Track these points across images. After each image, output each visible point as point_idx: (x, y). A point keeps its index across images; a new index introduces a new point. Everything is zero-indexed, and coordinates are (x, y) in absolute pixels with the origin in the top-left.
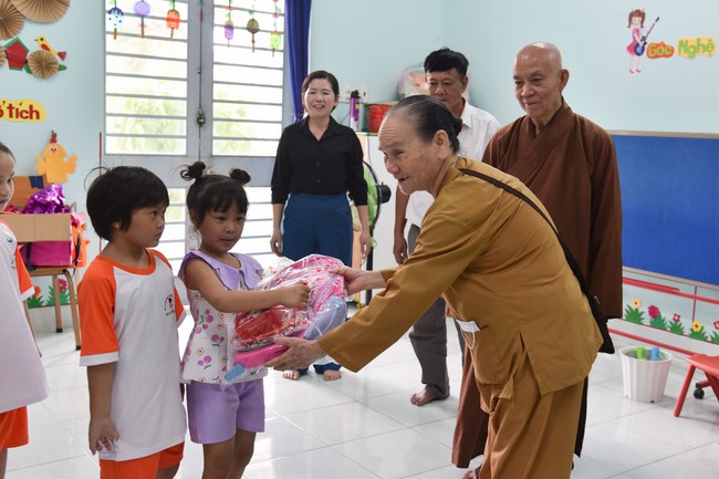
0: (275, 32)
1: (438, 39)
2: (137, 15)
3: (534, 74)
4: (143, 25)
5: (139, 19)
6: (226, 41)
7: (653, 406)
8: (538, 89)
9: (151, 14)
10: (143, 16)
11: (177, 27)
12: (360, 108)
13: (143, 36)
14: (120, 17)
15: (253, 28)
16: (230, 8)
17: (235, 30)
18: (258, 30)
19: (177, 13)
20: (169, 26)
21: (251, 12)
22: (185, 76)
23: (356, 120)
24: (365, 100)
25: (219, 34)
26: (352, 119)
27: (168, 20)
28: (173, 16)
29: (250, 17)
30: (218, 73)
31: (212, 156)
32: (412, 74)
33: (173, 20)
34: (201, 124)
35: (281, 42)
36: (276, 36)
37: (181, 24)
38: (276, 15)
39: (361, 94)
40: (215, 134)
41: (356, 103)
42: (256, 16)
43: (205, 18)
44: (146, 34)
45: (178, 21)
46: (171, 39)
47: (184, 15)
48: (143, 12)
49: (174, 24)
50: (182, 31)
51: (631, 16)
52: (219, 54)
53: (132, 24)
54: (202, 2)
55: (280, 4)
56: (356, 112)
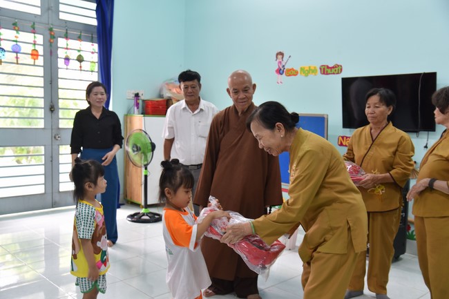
0: (93, 62)
1: (181, 66)
2: (14, 52)
4: (17, 58)
5: (15, 54)
6: (65, 67)
9: (22, 51)
10: (17, 53)
11: (37, 59)
12: (140, 102)
13: (17, 63)
14: (3, 53)
15: (80, 59)
16: (67, 49)
17: (70, 61)
18: (83, 61)
19: (37, 51)
20: (33, 58)
21: (79, 51)
22: (43, 85)
23: (138, 108)
24: (143, 97)
25: (61, 63)
26: (136, 108)
27: (32, 55)
28: (35, 53)
29: (79, 54)
30: (61, 83)
31: (59, 128)
32: (167, 84)
33: (35, 55)
34: (52, 111)
35: (96, 67)
36: (93, 64)
37: (39, 57)
38: (93, 53)
39: (140, 95)
40: (60, 116)
41: (137, 99)
42: (82, 53)
43: (53, 53)
44: (19, 62)
45: (38, 55)
46: (34, 65)
47: (41, 52)
48: (17, 50)
49: (35, 57)
50: (40, 61)
51: (277, 54)
52: (61, 73)
53: (10, 57)
54: (51, 45)
55: (96, 47)
56: (137, 105)
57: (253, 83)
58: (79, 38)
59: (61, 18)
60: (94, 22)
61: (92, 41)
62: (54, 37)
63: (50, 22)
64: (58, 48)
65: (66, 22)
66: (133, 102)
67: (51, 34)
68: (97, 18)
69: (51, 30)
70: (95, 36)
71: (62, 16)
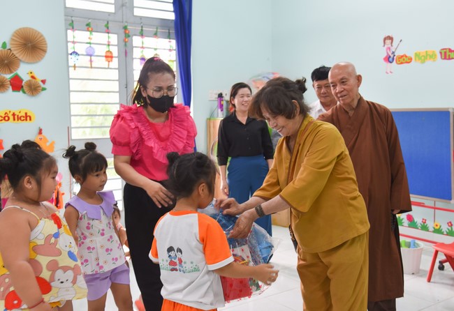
0: (171, 60)
2: (88, 55)
3: (342, 79)
4: (91, 61)
5: (89, 57)
7: (413, 276)
8: (345, 87)
9: (95, 54)
10: (91, 56)
11: (112, 61)
12: (224, 103)
13: (91, 67)
14: (77, 57)
16: (142, 47)
19: (111, 52)
20: (107, 60)
21: (155, 49)
22: (118, 90)
23: (222, 110)
25: (136, 64)
26: (219, 110)
27: (106, 57)
28: (109, 54)
29: (155, 52)
32: (254, 81)
33: (109, 57)
36: (171, 63)
37: (114, 59)
38: (170, 50)
39: (224, 95)
41: (221, 100)
42: (158, 52)
43: (128, 54)
44: (93, 66)
45: (112, 57)
46: (108, 68)
47: (115, 53)
48: (91, 53)
49: (109, 59)
50: (115, 63)
51: (385, 39)
53: (84, 60)
54: (126, 45)
55: (173, 43)
56: (221, 106)
57: (358, 74)
58: (155, 35)
59: (135, 14)
60: (172, 16)
61: (169, 37)
62: (129, 36)
63: (124, 20)
64: (132, 47)
65: (141, 18)
66: (216, 104)
67: (125, 33)
68: (175, 11)
69: (125, 28)
70: (173, 31)
71: (137, 12)
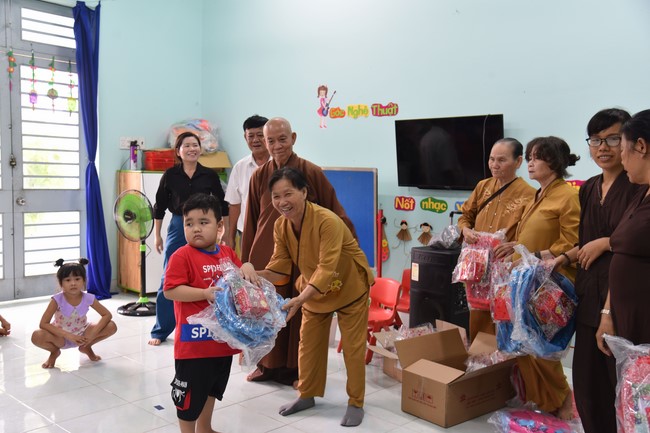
0: (71, 98)
1: (197, 104)
6: (31, 105)
12: (139, 154)
15: (52, 95)
16: (33, 80)
17: (38, 97)
18: (57, 97)
21: (51, 83)
23: (135, 162)
24: (143, 147)
25: (25, 100)
26: (132, 161)
29: (51, 87)
30: (26, 128)
31: (23, 190)
32: (176, 129)
34: (13, 166)
35: (76, 106)
36: (71, 101)
38: (71, 86)
39: (139, 143)
40: (25, 173)
41: (135, 149)
42: (54, 87)
43: (13, 88)
51: (320, 89)
52: (26, 114)
54: (10, 75)
55: (75, 78)
56: (134, 157)
57: (293, 131)
58: (51, 66)
59: (23, 38)
60: (72, 44)
61: (69, 69)
62: (15, 65)
63: (9, 44)
64: (20, 79)
65: (32, 43)
66: (128, 154)
67: (10, 61)
68: (76, 39)
69: (10, 55)
70: (74, 63)
71: (26, 36)
